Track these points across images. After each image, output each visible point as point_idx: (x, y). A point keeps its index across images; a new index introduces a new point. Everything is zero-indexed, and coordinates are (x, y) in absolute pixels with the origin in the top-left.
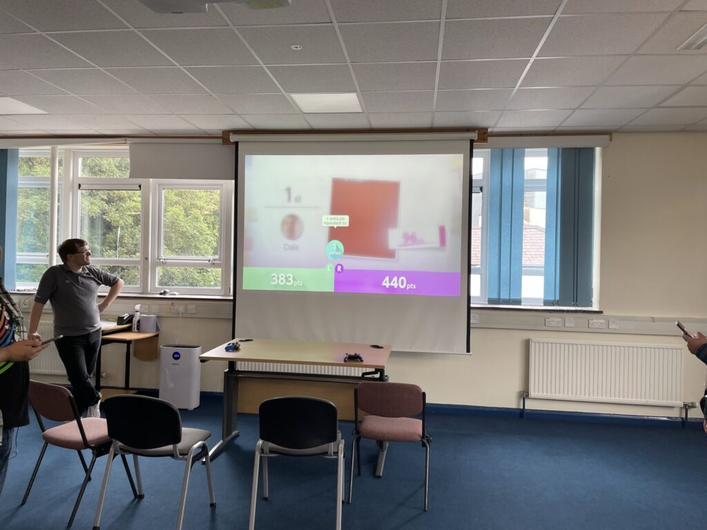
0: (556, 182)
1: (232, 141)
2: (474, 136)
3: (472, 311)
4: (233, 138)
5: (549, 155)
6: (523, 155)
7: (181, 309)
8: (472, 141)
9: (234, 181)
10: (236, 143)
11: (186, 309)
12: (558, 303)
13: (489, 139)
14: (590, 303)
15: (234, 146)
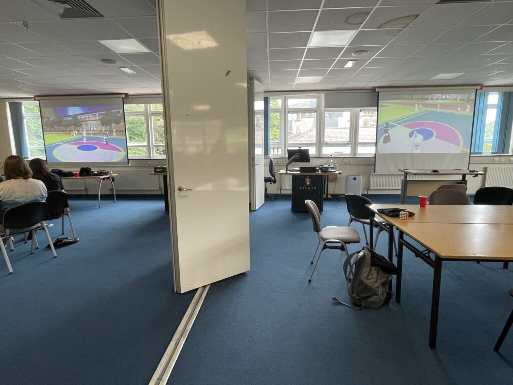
0: (501, 105)
1: (377, 91)
2: (479, 87)
3: (471, 158)
4: (377, 90)
5: (499, 94)
6: (488, 94)
7: (347, 161)
8: (477, 90)
9: (376, 108)
10: (378, 92)
11: (349, 161)
12: (497, 153)
13: (484, 88)
14: (509, 153)
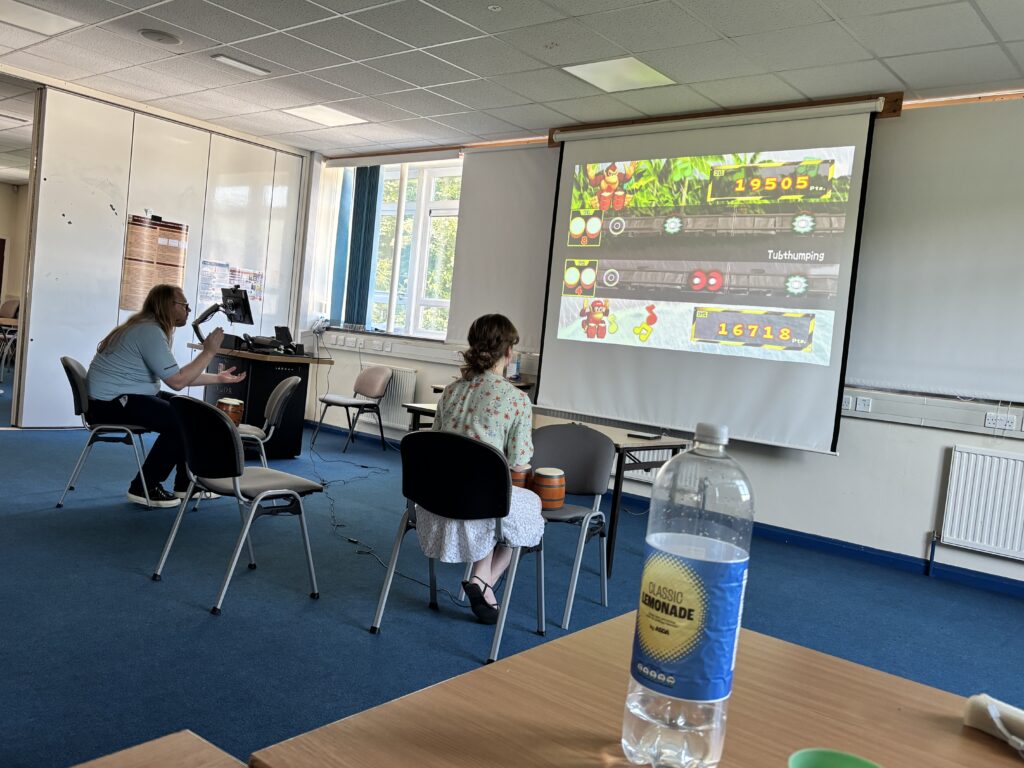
1: (557, 141)
4: (558, 137)
8: (874, 116)
10: (562, 144)
15: (559, 149)
